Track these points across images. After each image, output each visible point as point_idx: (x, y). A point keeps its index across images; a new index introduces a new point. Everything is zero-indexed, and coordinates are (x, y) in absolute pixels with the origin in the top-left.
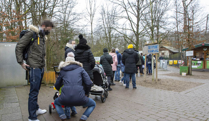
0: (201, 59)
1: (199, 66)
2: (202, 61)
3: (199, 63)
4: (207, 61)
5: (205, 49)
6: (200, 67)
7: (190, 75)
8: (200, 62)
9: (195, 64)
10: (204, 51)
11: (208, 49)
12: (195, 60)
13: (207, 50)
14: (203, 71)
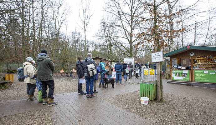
0: (188, 68)
1: (184, 77)
2: (189, 71)
3: (185, 74)
4: (195, 71)
5: (191, 53)
6: (187, 78)
7: (159, 101)
8: (186, 72)
9: (180, 74)
10: (190, 56)
11: (195, 54)
12: (179, 69)
13: (194, 56)
14: (190, 85)
